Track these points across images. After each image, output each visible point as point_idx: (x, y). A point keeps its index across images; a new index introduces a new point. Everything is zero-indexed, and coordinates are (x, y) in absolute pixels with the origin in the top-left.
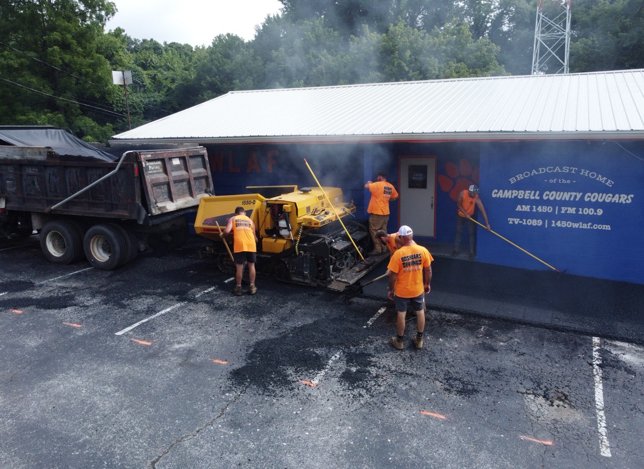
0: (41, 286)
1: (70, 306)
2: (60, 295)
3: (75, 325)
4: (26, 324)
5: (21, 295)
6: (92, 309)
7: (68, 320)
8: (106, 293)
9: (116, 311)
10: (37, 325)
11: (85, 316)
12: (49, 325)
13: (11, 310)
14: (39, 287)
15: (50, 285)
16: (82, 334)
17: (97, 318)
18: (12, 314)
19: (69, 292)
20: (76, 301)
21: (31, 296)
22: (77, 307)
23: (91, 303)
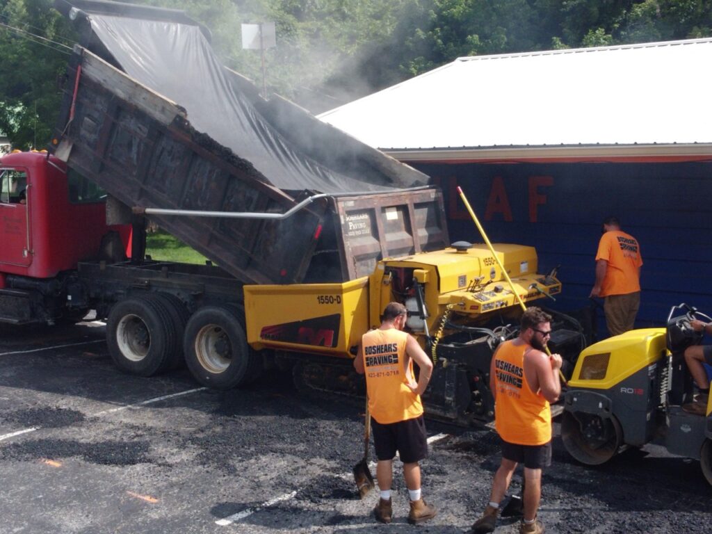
0: (95, 420)
1: (140, 461)
2: (126, 440)
3: (147, 498)
4: (65, 488)
5: (61, 433)
6: (178, 470)
7: (135, 487)
8: (204, 444)
9: (220, 479)
10: (84, 491)
11: (165, 483)
12: (103, 494)
13: (43, 460)
14: (91, 421)
15: (109, 420)
16: (157, 517)
17: (185, 490)
18: (46, 467)
19: (141, 436)
20: (153, 453)
21: (78, 437)
22: (152, 465)
23: (176, 459)
